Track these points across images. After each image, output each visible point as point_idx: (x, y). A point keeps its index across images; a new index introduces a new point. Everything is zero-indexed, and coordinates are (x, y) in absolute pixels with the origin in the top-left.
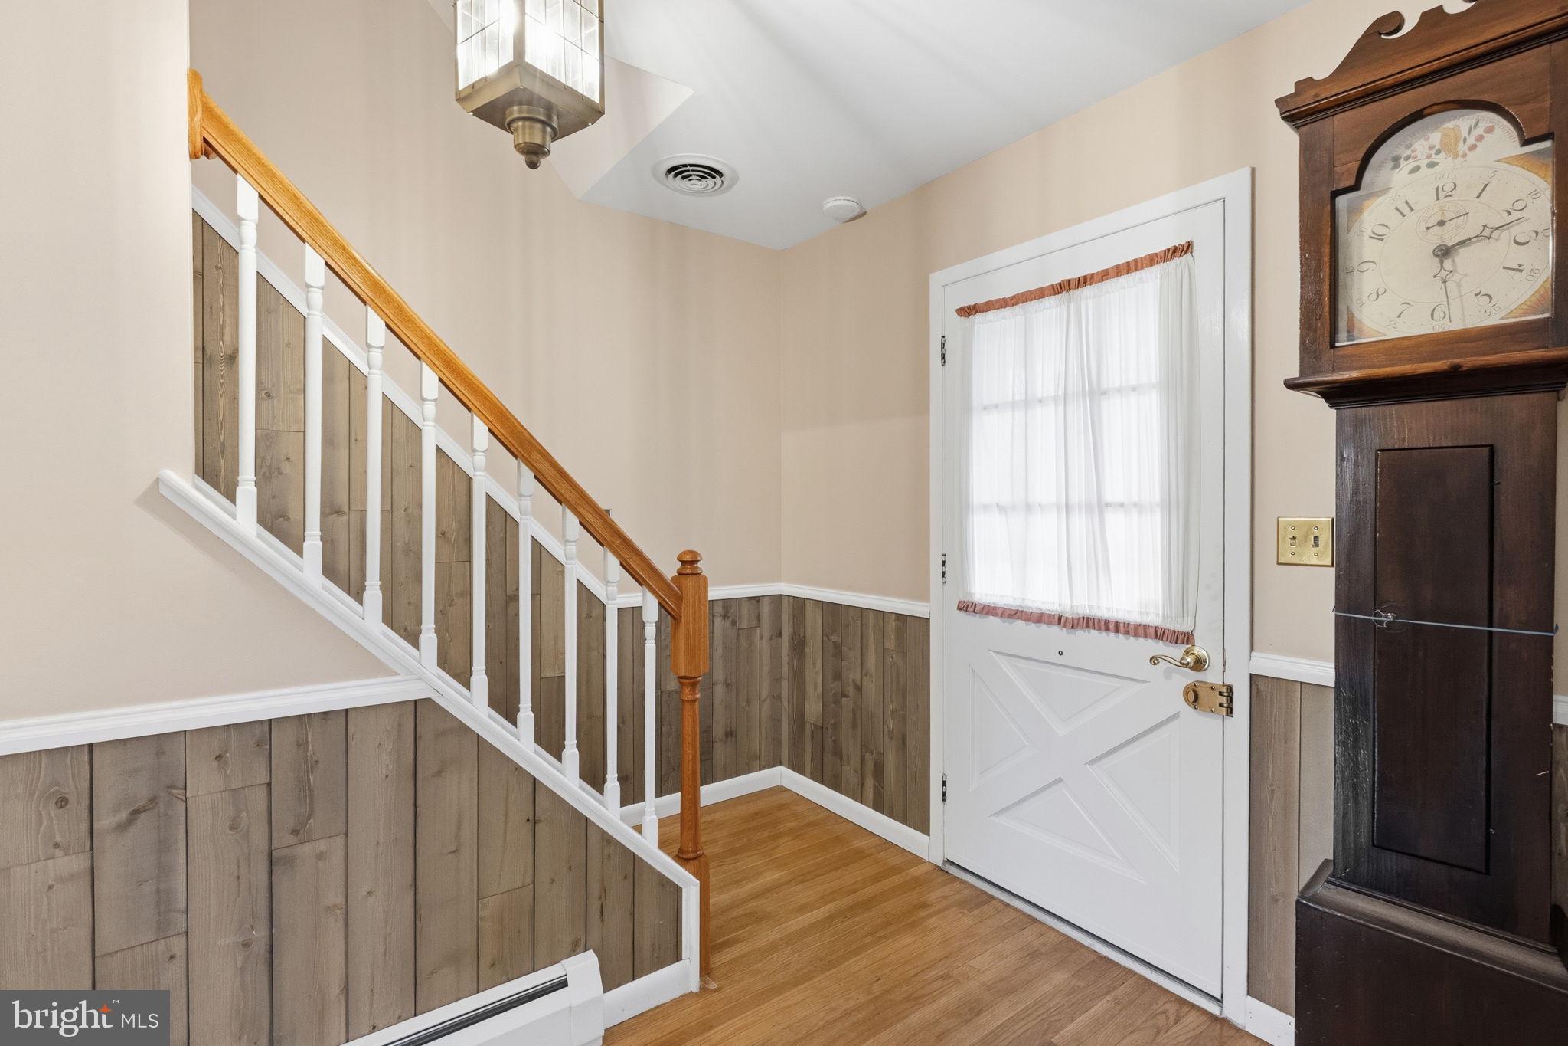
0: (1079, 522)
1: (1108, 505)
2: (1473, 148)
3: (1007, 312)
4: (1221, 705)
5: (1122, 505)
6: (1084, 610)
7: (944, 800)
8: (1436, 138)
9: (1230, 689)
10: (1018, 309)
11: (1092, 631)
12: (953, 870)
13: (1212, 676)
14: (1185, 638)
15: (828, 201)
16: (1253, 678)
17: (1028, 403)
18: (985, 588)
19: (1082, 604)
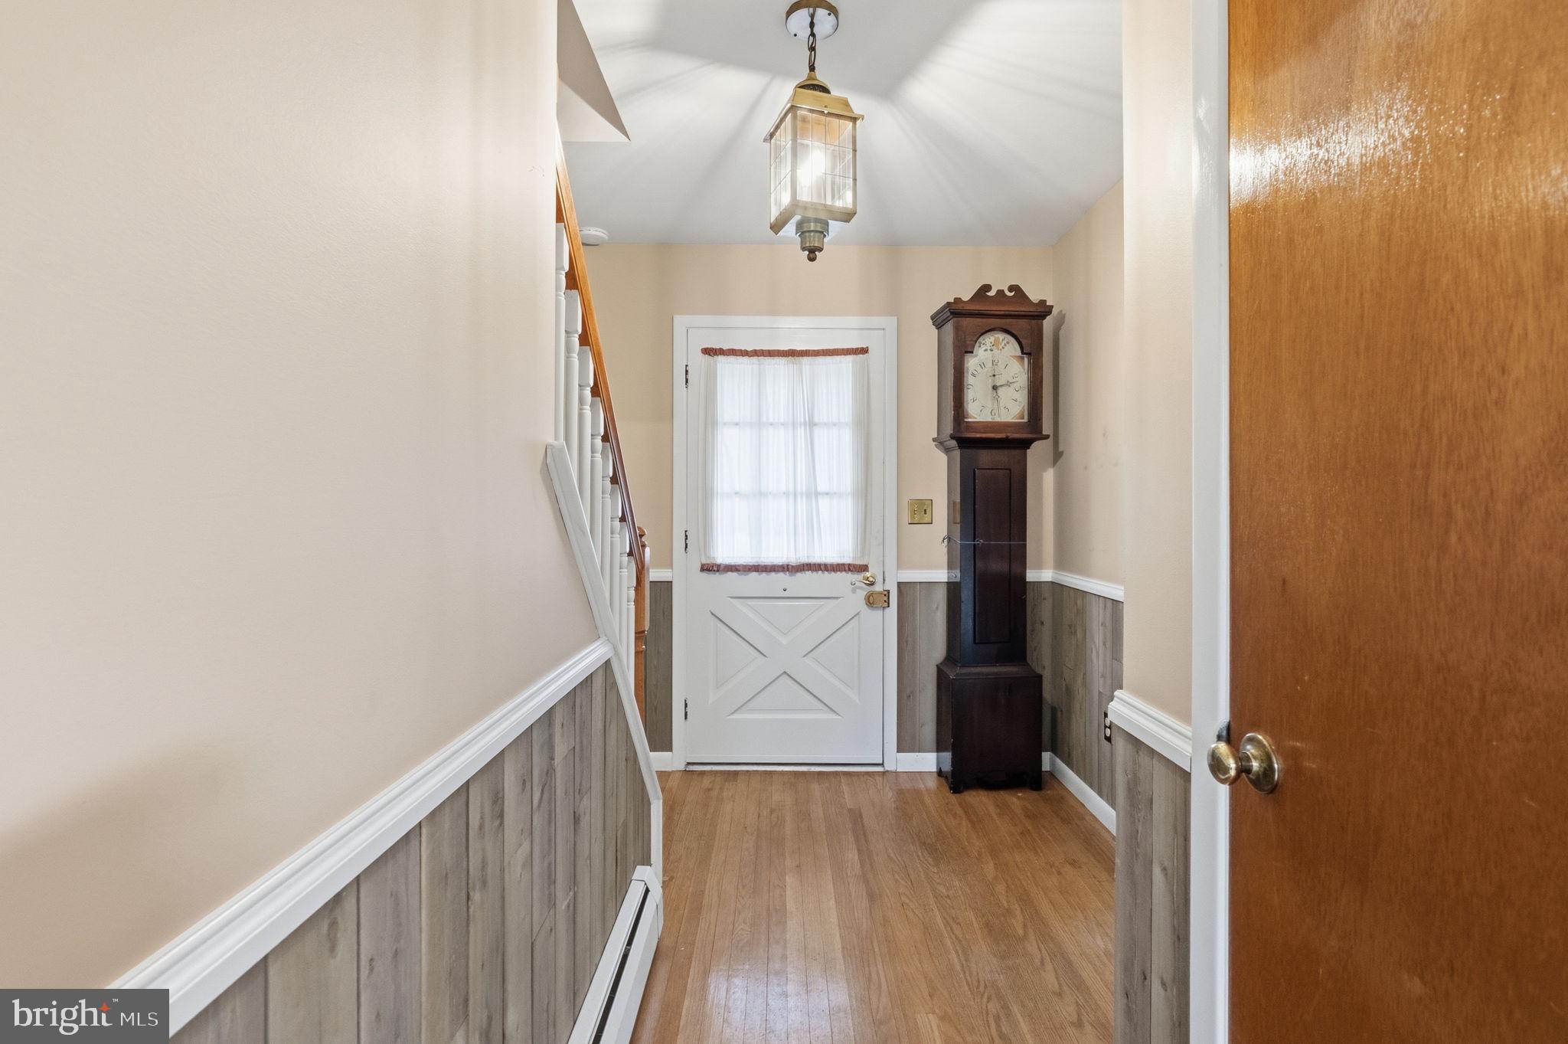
0: (802, 503)
1: (820, 494)
2: (1003, 348)
3: (746, 359)
4: (885, 601)
5: (827, 494)
6: (804, 560)
7: (686, 718)
8: (992, 339)
9: (888, 592)
10: (755, 359)
11: (807, 572)
12: (691, 768)
13: (878, 588)
14: (864, 568)
15: (588, 228)
16: (899, 584)
17: (759, 424)
18: (722, 555)
19: (803, 558)
